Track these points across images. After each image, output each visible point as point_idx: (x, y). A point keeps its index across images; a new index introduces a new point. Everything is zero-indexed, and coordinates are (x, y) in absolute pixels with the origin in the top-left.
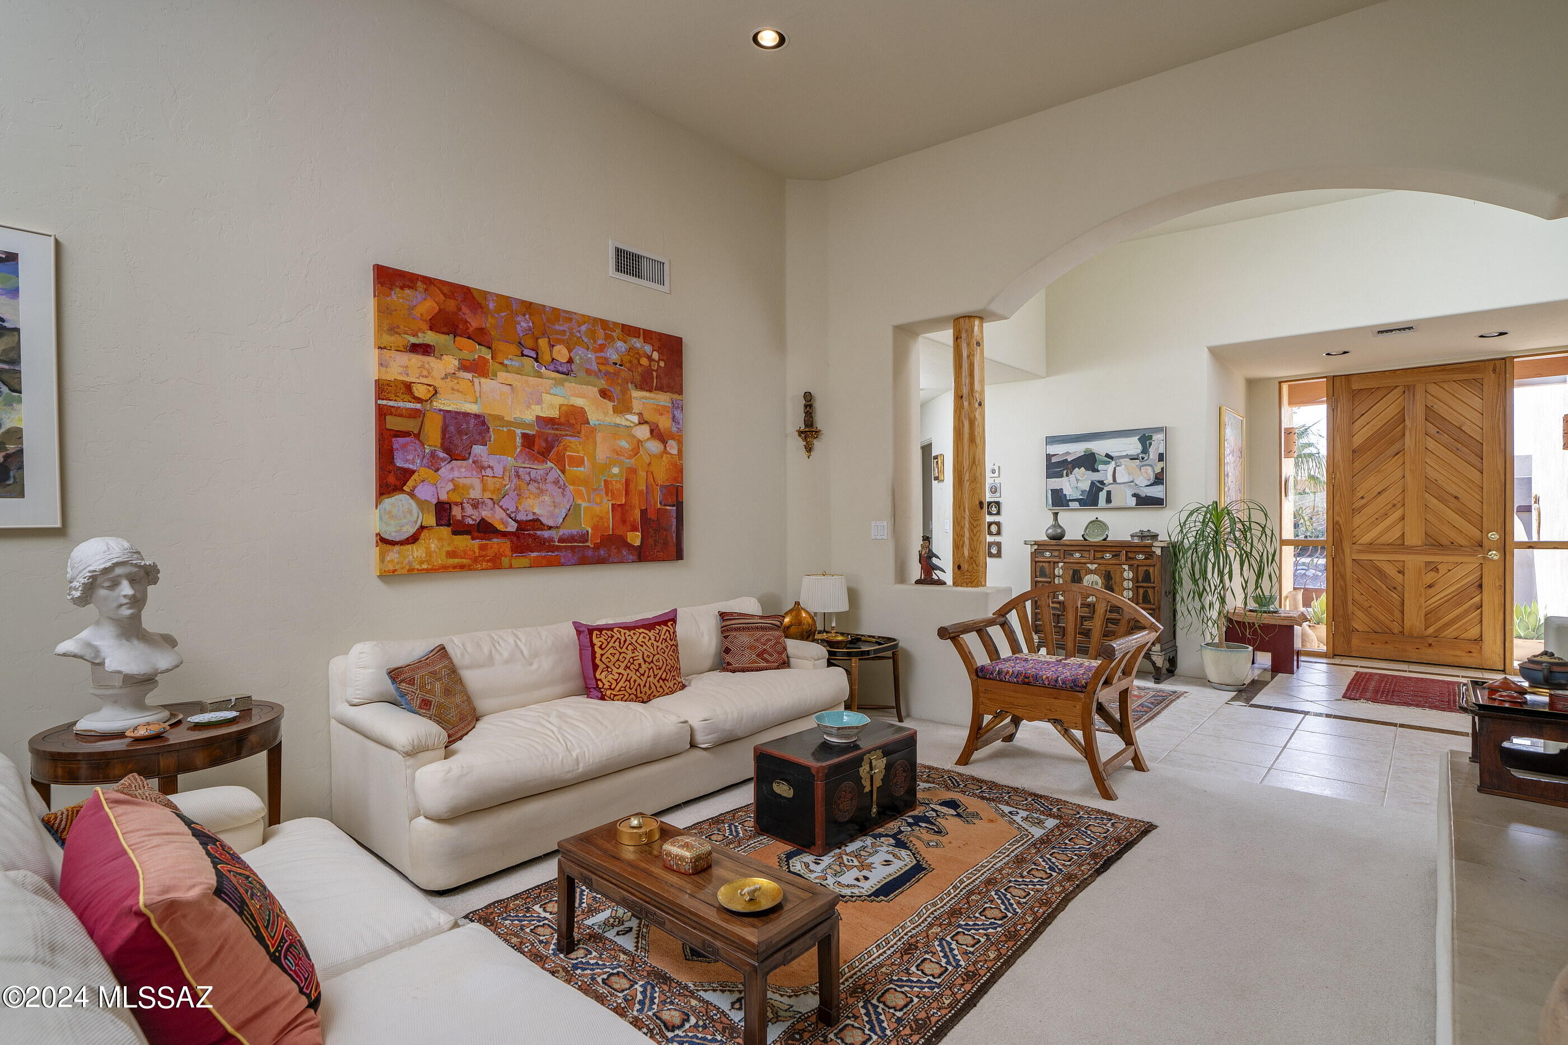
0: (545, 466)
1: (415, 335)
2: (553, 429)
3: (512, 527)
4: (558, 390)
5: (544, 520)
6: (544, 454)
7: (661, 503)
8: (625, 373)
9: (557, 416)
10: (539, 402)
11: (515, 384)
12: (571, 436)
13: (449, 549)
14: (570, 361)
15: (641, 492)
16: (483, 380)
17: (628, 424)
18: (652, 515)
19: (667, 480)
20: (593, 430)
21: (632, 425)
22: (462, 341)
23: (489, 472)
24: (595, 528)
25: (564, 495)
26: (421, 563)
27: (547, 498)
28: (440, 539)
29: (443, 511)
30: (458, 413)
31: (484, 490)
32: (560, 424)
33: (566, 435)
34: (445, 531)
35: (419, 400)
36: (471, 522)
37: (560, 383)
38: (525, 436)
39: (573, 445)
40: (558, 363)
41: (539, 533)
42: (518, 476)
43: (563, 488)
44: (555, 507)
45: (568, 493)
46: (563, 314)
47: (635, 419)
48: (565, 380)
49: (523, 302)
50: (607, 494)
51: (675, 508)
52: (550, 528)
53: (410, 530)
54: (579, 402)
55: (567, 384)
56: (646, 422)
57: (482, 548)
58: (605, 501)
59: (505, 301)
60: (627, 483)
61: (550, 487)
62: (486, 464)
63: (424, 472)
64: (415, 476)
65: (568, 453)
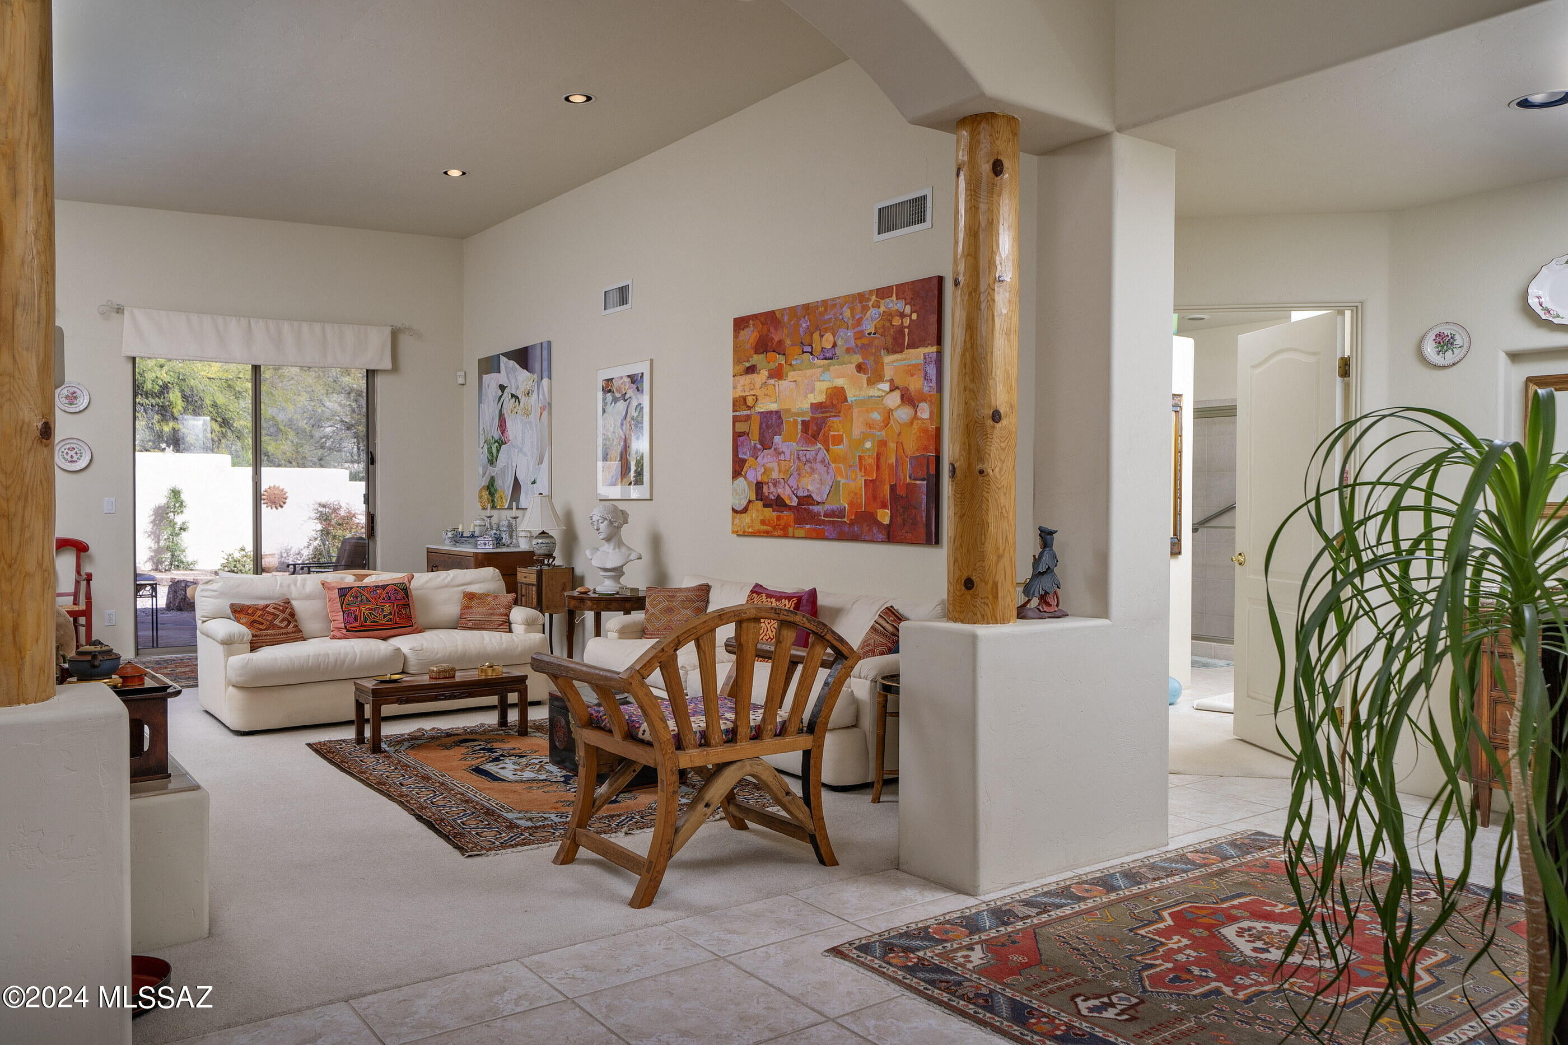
0: (816, 447)
1: (748, 361)
2: (822, 413)
3: (794, 502)
4: (827, 376)
5: (814, 496)
6: (814, 438)
7: (910, 478)
8: (879, 341)
9: (824, 400)
10: (812, 391)
11: (799, 379)
12: (834, 416)
13: (762, 518)
14: (835, 345)
15: (890, 466)
16: (780, 382)
17: (880, 393)
18: (901, 492)
19: (917, 450)
20: (851, 407)
21: (884, 394)
22: (771, 354)
23: (782, 457)
24: (851, 504)
25: (828, 473)
26: (749, 528)
27: (816, 476)
28: (757, 511)
29: (759, 486)
30: (767, 412)
31: (780, 472)
32: (826, 407)
33: (831, 417)
34: (760, 504)
35: (749, 408)
36: (773, 498)
37: (827, 368)
38: (803, 422)
39: (835, 425)
40: (826, 350)
41: (811, 507)
42: (799, 458)
43: (827, 466)
44: (822, 484)
45: (831, 471)
46: (830, 303)
47: (886, 386)
48: (829, 365)
49: (804, 306)
50: (860, 470)
51: (925, 482)
52: (818, 503)
53: (744, 503)
54: (840, 382)
55: (832, 368)
56: (897, 388)
57: (779, 518)
58: (859, 477)
59: (793, 310)
60: (878, 459)
61: (819, 466)
62: (781, 450)
63: (751, 461)
64: (747, 464)
65: (832, 433)
